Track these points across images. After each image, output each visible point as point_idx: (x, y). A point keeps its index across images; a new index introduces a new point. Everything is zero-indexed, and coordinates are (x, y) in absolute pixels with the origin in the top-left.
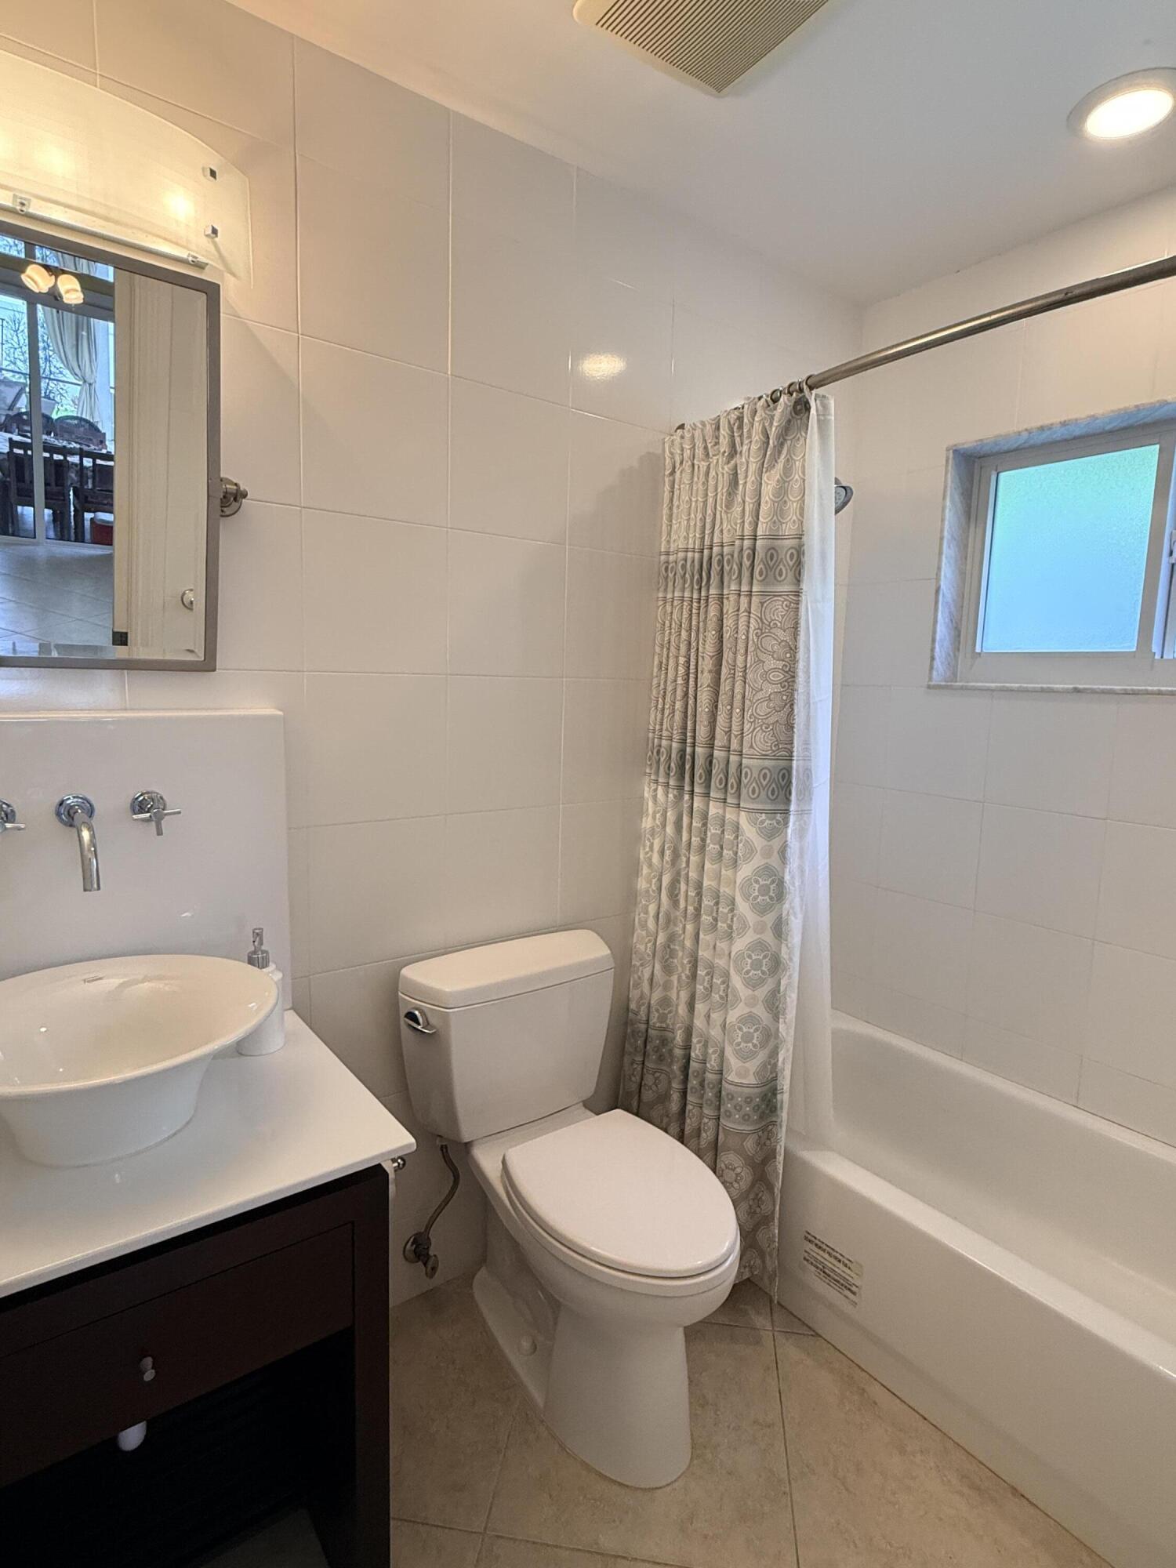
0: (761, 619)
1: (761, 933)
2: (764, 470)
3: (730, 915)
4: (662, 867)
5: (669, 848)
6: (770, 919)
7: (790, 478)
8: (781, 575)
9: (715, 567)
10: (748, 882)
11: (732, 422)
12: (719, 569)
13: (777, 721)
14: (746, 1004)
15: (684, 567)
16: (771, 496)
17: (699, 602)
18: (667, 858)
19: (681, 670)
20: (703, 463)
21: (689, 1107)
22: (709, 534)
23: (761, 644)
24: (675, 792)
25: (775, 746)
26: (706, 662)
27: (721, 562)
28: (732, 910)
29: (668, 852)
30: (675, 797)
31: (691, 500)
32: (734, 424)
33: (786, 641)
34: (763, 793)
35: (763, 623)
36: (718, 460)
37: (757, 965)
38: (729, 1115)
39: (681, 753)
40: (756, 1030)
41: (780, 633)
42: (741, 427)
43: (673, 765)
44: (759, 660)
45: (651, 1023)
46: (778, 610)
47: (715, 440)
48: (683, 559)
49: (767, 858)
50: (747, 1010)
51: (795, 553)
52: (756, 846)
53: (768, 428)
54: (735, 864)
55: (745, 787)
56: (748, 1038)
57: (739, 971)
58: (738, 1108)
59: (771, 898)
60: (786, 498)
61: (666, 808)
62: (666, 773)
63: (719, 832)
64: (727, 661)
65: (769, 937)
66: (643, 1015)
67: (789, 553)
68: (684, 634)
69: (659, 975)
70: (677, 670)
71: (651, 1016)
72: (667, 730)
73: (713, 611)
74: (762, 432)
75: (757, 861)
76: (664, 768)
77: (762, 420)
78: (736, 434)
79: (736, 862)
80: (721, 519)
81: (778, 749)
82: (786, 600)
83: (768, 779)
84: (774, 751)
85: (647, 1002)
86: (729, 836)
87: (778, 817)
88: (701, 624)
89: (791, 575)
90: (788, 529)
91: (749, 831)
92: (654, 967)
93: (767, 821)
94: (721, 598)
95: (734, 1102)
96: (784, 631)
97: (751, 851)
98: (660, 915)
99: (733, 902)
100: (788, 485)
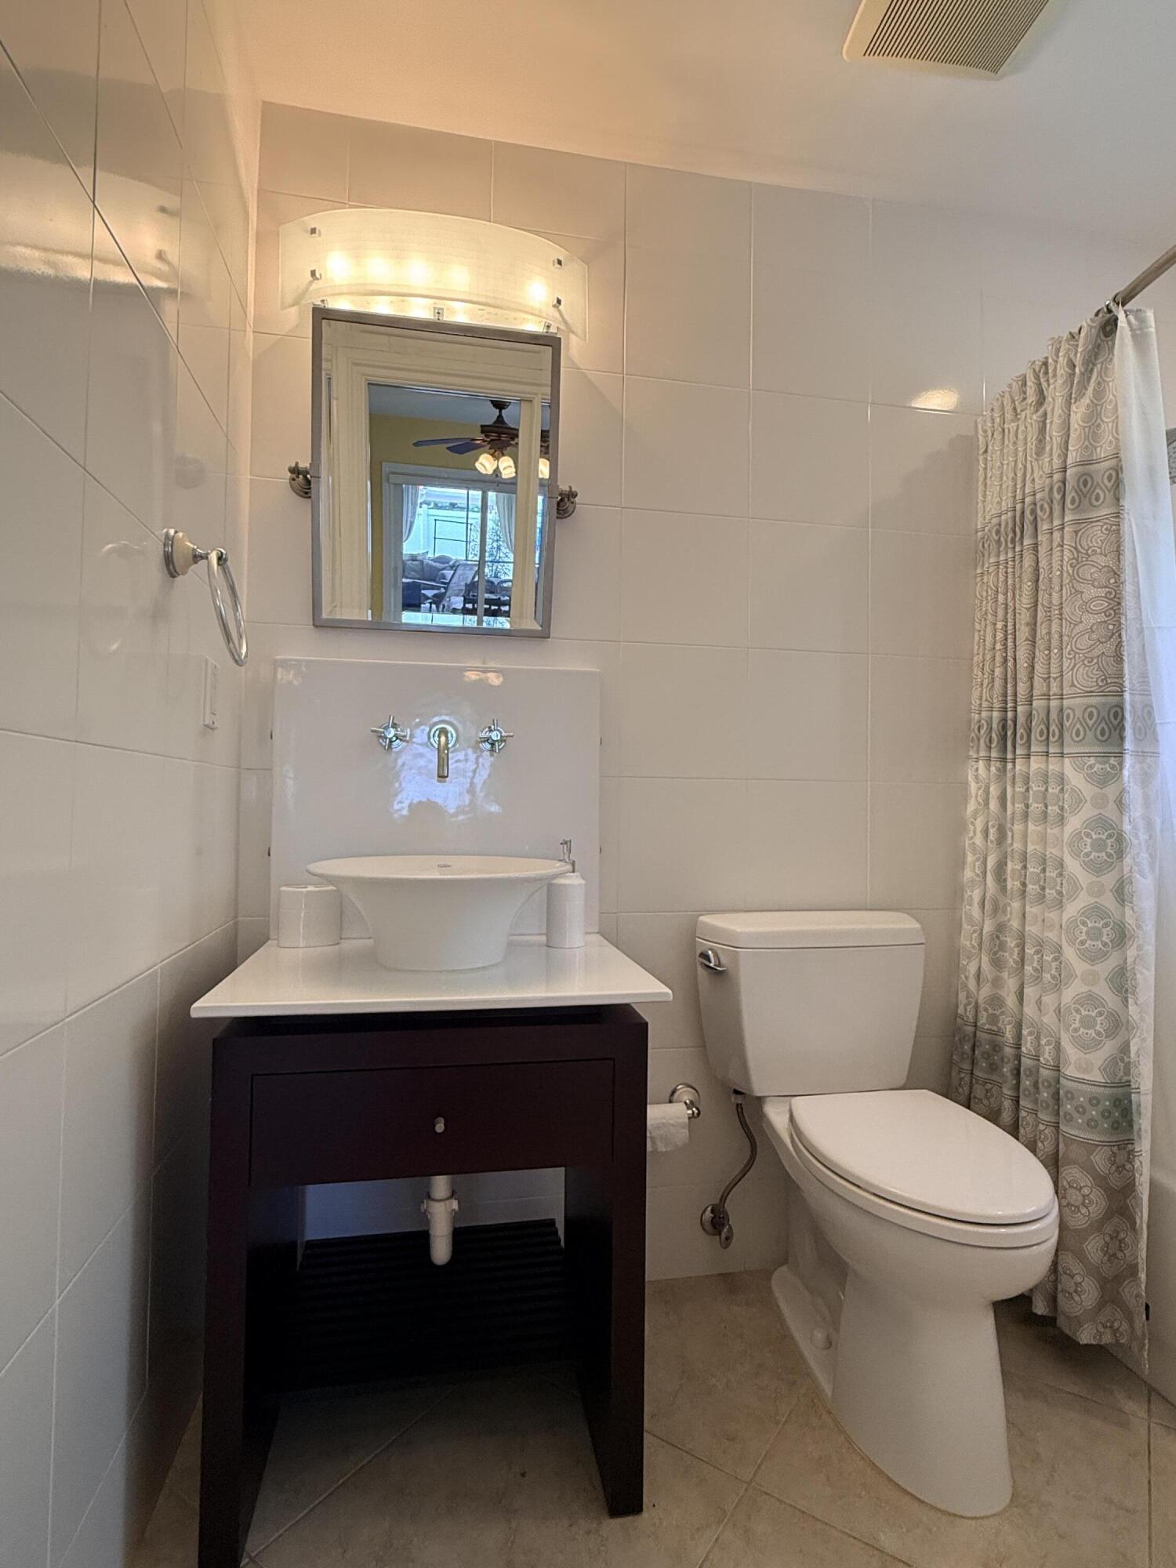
0: (1076, 548)
1: (1098, 897)
2: (1073, 401)
3: (1059, 880)
4: (987, 849)
5: (993, 826)
6: (1109, 880)
7: (1103, 401)
8: (1097, 499)
9: (1028, 516)
10: (1078, 836)
11: (1037, 370)
12: (1032, 518)
13: (1103, 653)
14: (1083, 980)
15: (998, 532)
16: (1080, 423)
17: (1014, 561)
18: (992, 837)
19: (1000, 635)
20: (1013, 424)
21: (1023, 1114)
22: (1021, 488)
23: (1078, 576)
24: (998, 764)
25: (1102, 681)
26: (1023, 616)
27: (1033, 512)
28: (1061, 875)
29: (992, 831)
30: (998, 770)
31: (1002, 464)
32: (1040, 371)
33: (1108, 566)
34: (1090, 734)
35: (1078, 552)
36: (1026, 414)
37: (1094, 934)
38: (1070, 1119)
39: (1003, 722)
40: (1100, 1014)
41: (1102, 561)
42: (1046, 373)
43: (994, 735)
44: (1076, 591)
45: (979, 1024)
46: (1097, 535)
47: (1022, 396)
48: (997, 525)
49: (1100, 808)
50: (1085, 989)
51: (1114, 474)
52: (1085, 795)
53: (1073, 359)
54: (1061, 820)
55: (1068, 731)
56: (1088, 1023)
57: (1072, 942)
58: (1081, 1110)
59: (1109, 855)
60: (1099, 421)
61: (989, 784)
62: (987, 746)
63: (1043, 789)
64: (1043, 605)
65: (1109, 902)
66: (970, 1016)
67: (1107, 474)
68: (1001, 597)
69: (986, 969)
70: (994, 636)
71: (980, 1015)
72: (987, 700)
73: (1028, 561)
74: (1067, 365)
75: (1088, 812)
76: (985, 742)
77: (1067, 354)
78: (1042, 380)
79: (1063, 818)
80: (1032, 467)
81: (1107, 683)
82: (1106, 523)
83: (1094, 719)
84: (1101, 687)
85: (973, 1001)
86: (1053, 790)
87: (1112, 761)
88: (1017, 580)
89: (1110, 496)
90: (1103, 451)
91: (1075, 778)
92: (980, 961)
93: (1097, 766)
94: (1035, 548)
95: (1075, 1103)
96: (1106, 556)
97: (1079, 801)
98: (986, 902)
99: (1061, 865)
100: (1101, 408)
